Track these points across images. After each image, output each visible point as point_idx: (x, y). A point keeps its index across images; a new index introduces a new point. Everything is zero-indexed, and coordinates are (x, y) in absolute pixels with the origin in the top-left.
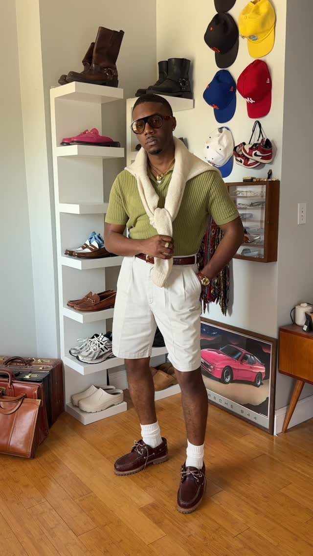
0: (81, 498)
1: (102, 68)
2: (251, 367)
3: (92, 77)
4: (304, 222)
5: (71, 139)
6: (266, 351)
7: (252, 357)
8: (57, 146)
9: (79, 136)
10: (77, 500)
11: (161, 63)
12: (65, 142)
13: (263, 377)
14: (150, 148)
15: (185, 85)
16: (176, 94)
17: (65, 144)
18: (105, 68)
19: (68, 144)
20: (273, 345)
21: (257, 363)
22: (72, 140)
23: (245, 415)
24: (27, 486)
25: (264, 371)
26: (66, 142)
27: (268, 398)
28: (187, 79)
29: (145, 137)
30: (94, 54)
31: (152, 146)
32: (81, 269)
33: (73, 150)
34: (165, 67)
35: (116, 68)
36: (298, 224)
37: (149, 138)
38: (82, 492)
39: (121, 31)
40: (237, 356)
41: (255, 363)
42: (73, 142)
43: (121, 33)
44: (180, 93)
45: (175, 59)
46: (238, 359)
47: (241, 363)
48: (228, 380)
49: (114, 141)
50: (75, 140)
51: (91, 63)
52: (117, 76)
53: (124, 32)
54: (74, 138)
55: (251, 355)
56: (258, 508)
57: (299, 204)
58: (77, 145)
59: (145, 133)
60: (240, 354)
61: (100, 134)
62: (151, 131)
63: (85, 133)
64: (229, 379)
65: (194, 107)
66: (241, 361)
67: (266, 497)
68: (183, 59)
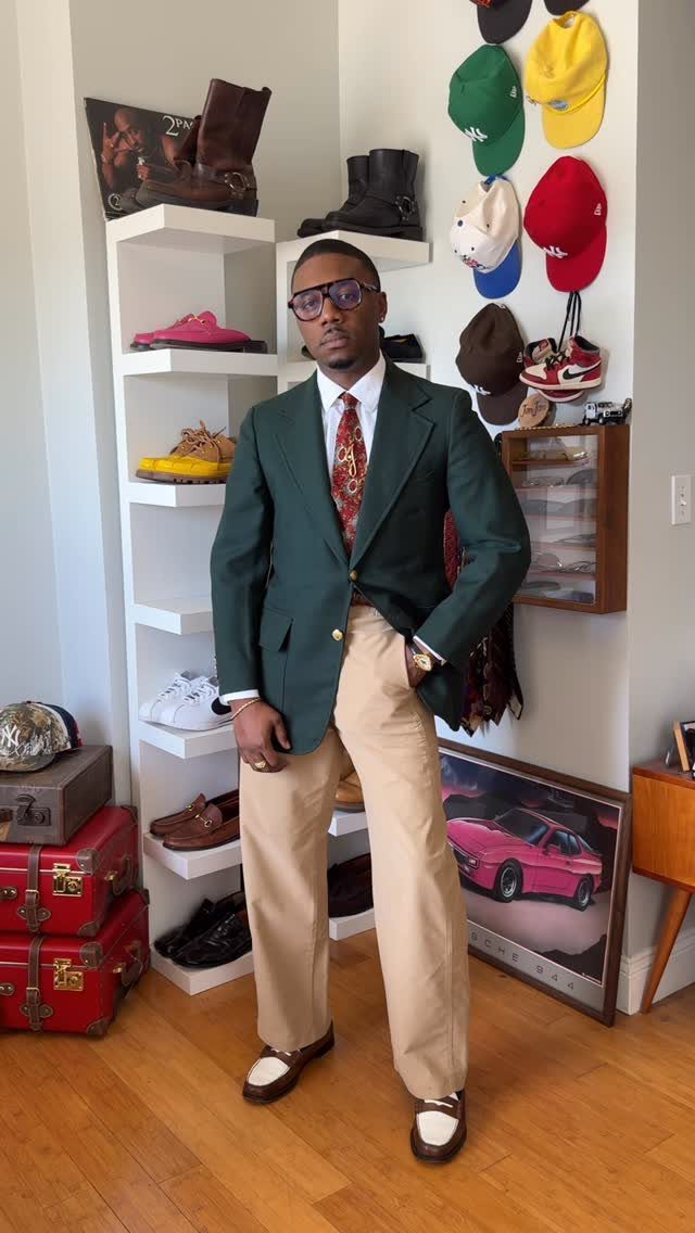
0: (174, 1179)
1: (220, 173)
2: (568, 863)
3: (196, 193)
4: (687, 518)
5: (152, 334)
6: (606, 823)
7: (572, 838)
8: (123, 353)
9: (173, 327)
10: (166, 1186)
11: (351, 161)
12: (142, 341)
13: (597, 885)
14: (330, 354)
15: (408, 210)
16: (390, 231)
17: (140, 347)
18: (227, 172)
19: (147, 347)
20: (624, 810)
21: (583, 853)
22: (155, 337)
23: (545, 978)
24: (46, 1150)
25: (598, 872)
26: (143, 343)
27: (605, 936)
28: (412, 198)
29: (320, 328)
30: (200, 142)
31: (335, 349)
32: (179, 633)
33: (160, 360)
34: (362, 169)
35: (252, 172)
36: (673, 523)
37: (330, 331)
38: (177, 1165)
39: (265, 89)
40: (537, 834)
41: (579, 852)
42: (157, 341)
43: (265, 94)
44: (398, 230)
45: (385, 150)
46: (536, 842)
47: (543, 853)
48: (509, 893)
49: (253, 338)
50: (163, 337)
51: (193, 163)
52: (255, 190)
53: (271, 92)
54: (159, 332)
55: (569, 834)
56: (595, 1198)
57: (673, 478)
58: (168, 351)
59: (321, 320)
60: (542, 829)
61: (221, 323)
62: (337, 317)
63: (185, 321)
64: (512, 890)
65: (431, 259)
66: (545, 846)
67: (613, 1171)
68: (403, 151)
